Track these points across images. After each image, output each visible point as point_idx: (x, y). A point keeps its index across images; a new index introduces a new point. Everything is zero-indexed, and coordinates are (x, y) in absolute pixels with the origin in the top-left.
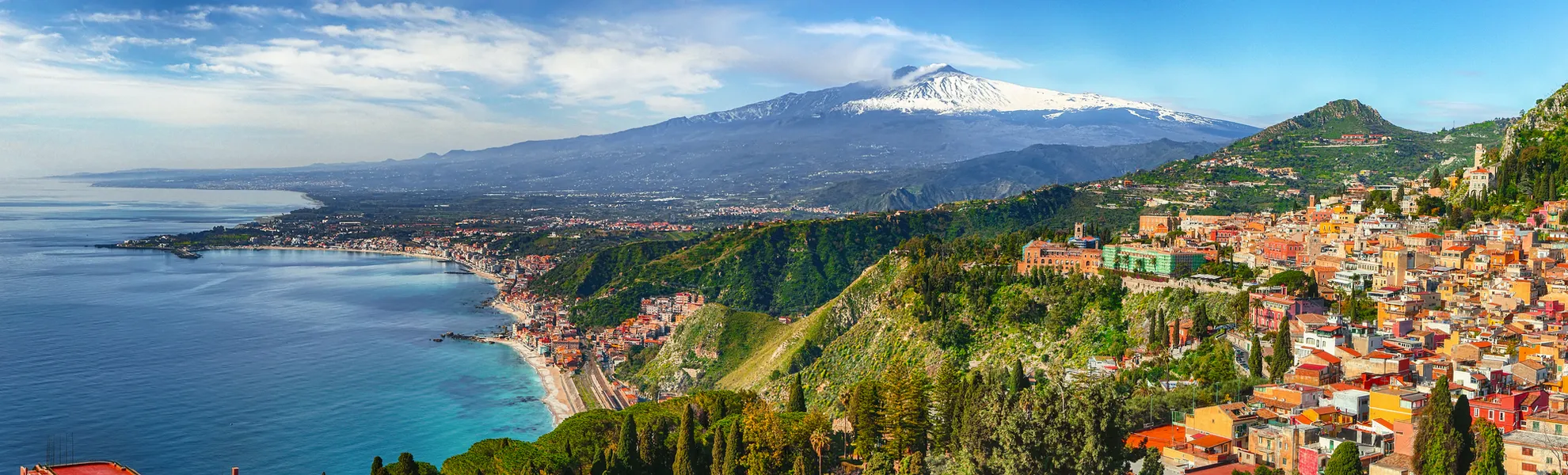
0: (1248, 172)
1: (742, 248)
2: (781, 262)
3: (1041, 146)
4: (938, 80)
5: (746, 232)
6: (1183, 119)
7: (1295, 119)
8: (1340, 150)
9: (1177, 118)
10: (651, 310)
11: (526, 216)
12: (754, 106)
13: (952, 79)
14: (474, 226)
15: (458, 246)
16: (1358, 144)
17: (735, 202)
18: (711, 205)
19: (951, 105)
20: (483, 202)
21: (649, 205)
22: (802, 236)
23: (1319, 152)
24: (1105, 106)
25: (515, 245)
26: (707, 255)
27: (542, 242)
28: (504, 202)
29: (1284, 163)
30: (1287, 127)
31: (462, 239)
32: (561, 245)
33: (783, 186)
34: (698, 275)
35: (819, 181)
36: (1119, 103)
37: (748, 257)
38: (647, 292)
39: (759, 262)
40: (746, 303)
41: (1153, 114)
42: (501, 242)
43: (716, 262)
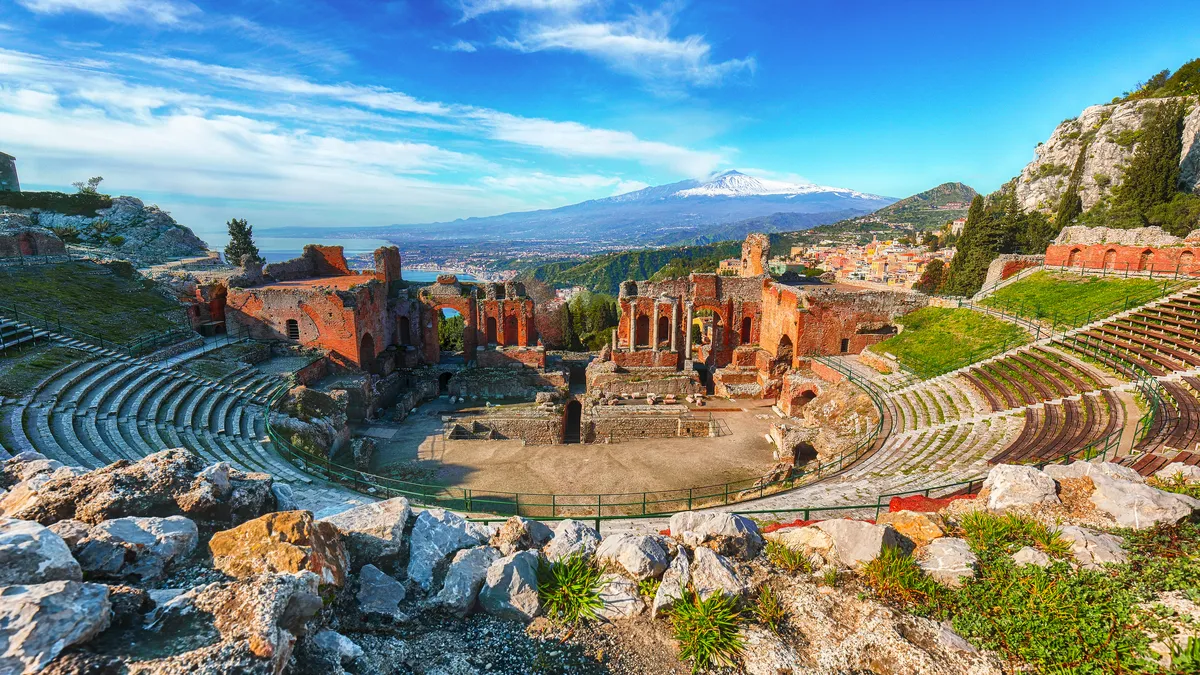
0: (882, 226)
1: (606, 264)
2: (626, 271)
3: (780, 214)
4: (728, 178)
5: (609, 257)
6: (867, 197)
7: (918, 195)
8: (944, 213)
9: (863, 196)
10: (560, 295)
11: (508, 251)
12: (630, 193)
13: (736, 177)
14: (480, 256)
15: (469, 266)
16: (957, 208)
17: (616, 244)
18: (605, 245)
19: (734, 192)
20: (486, 245)
21: (573, 245)
22: (636, 259)
23: (930, 215)
24: (821, 191)
25: (499, 266)
26: (589, 268)
27: (512, 264)
28: (497, 244)
29: (907, 220)
30: (913, 199)
31: (472, 263)
32: (522, 265)
33: (643, 235)
34: (585, 278)
35: (662, 232)
36: (828, 189)
37: (609, 269)
38: (559, 286)
39: (614, 272)
40: (607, 291)
41: (848, 195)
42: (492, 264)
43: (593, 272)
